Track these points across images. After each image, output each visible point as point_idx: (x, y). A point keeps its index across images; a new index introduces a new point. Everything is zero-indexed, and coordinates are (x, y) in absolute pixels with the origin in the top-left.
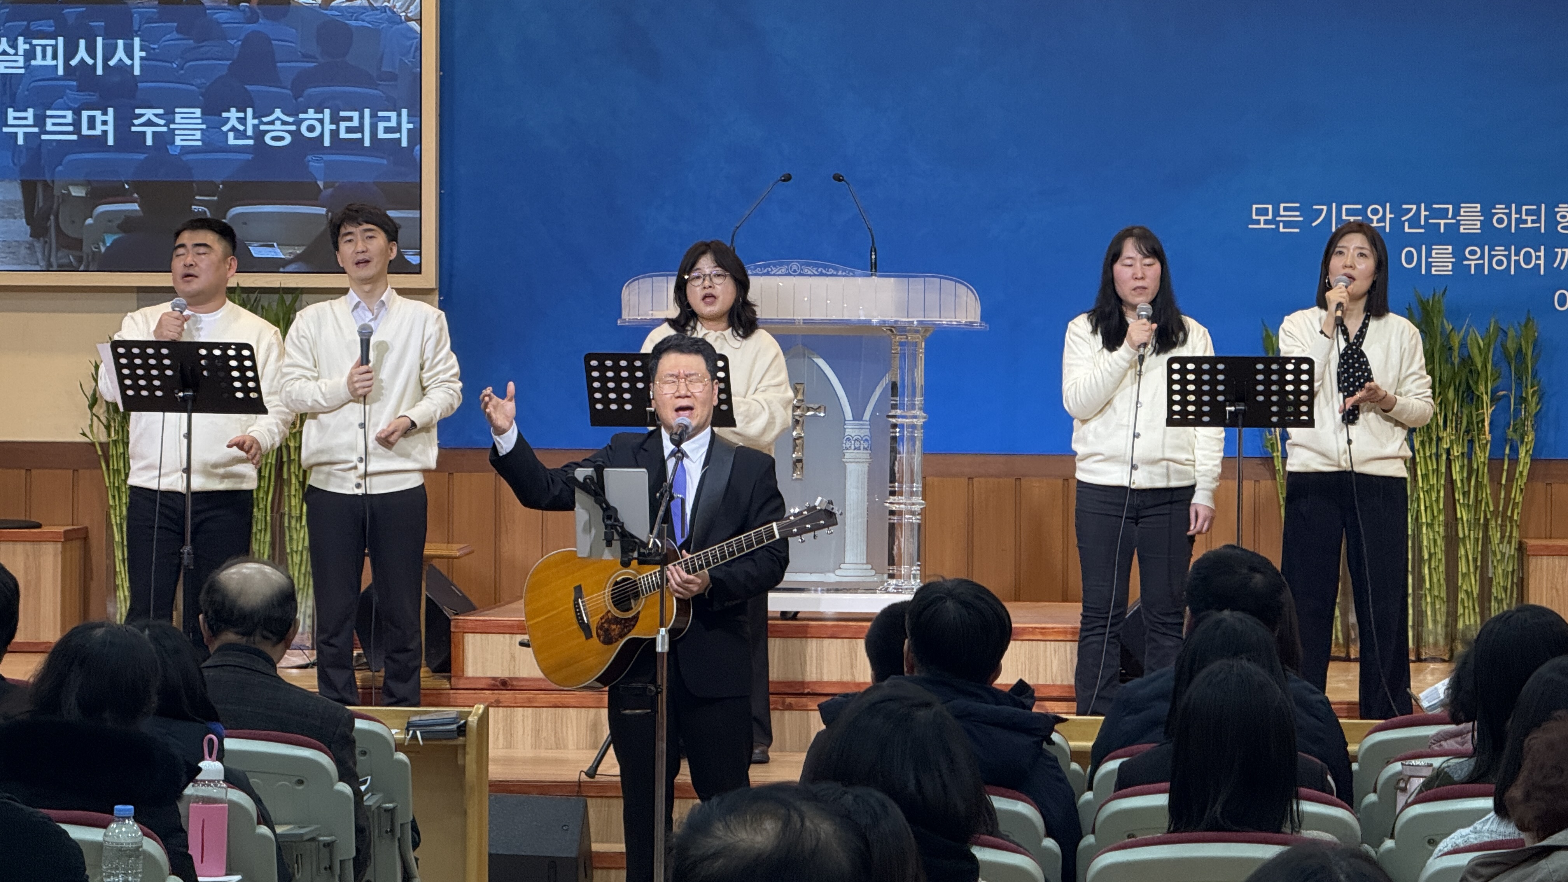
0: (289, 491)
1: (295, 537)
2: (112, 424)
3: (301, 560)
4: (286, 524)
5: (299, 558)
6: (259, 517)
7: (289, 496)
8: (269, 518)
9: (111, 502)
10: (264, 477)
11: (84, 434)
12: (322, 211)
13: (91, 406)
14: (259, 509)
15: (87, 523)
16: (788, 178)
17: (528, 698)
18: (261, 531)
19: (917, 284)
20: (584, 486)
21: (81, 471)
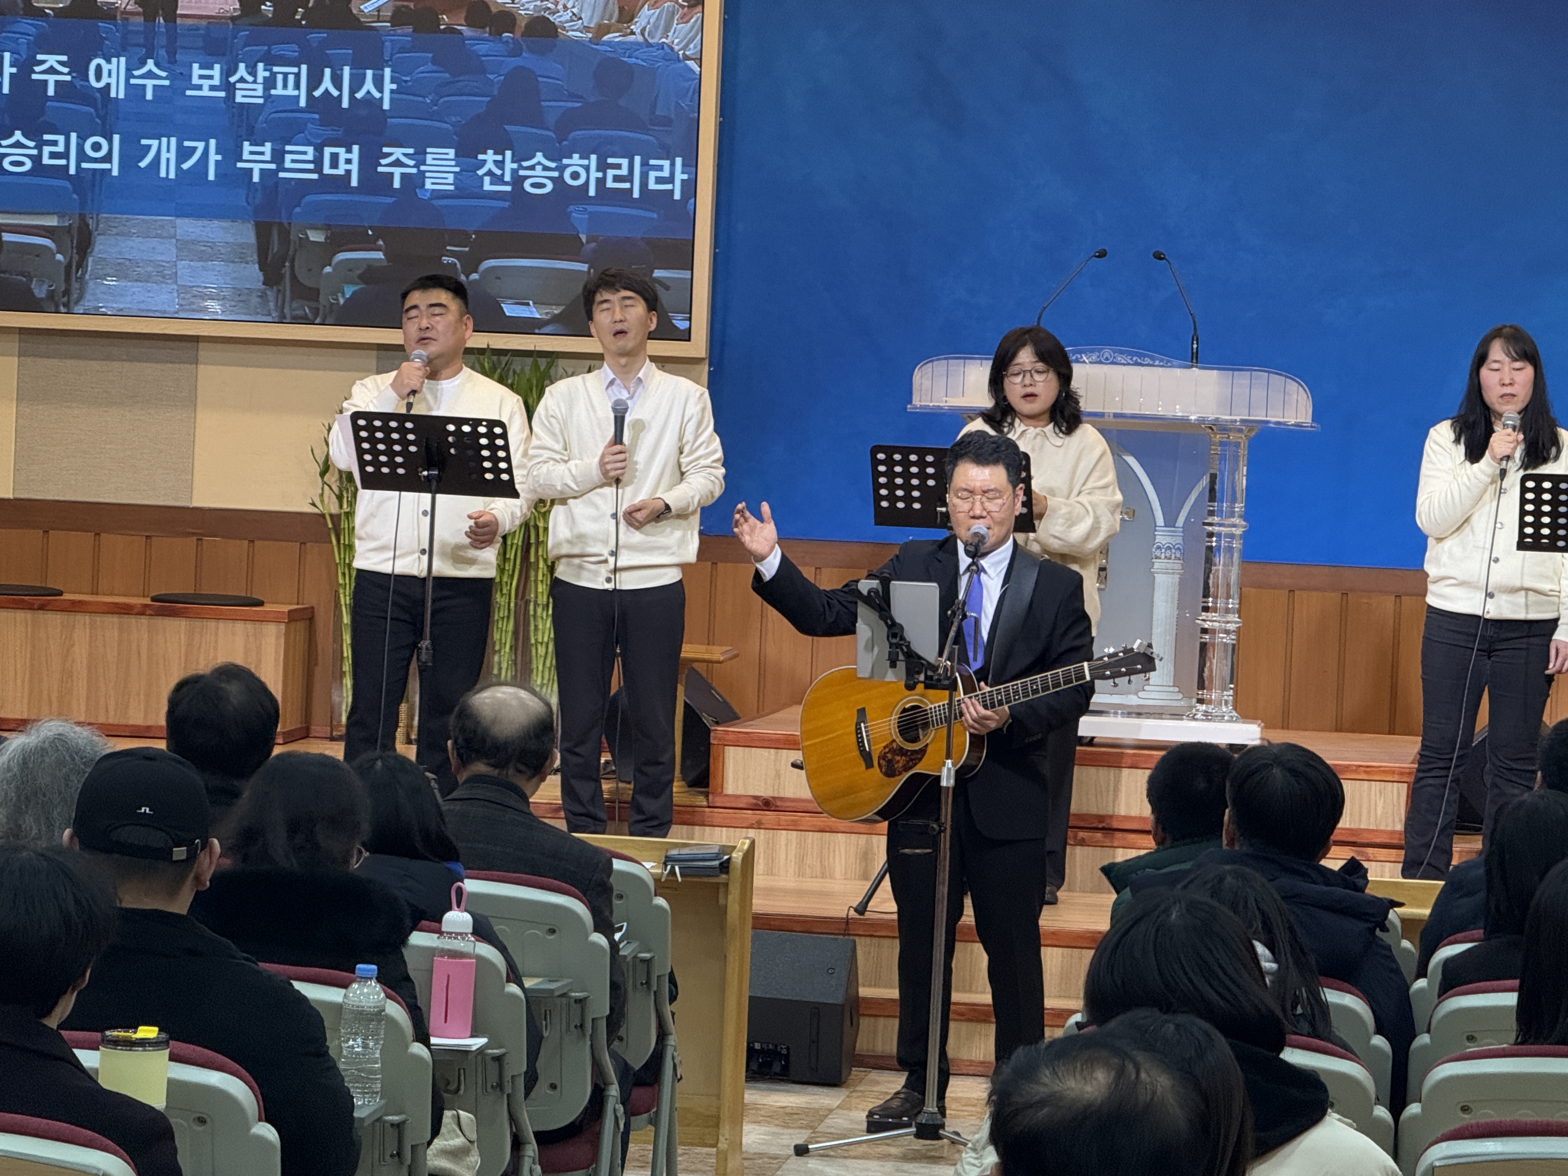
0: (536, 576)
1: (540, 627)
2: (345, 494)
3: (547, 653)
4: (532, 613)
5: (544, 651)
6: (503, 603)
7: (536, 581)
8: (512, 605)
9: (341, 581)
10: (509, 559)
11: (313, 504)
12: (584, 267)
13: (323, 474)
14: (502, 595)
15: (314, 603)
16: (1102, 254)
17: (793, 821)
18: (503, 618)
19: (1243, 379)
20: (868, 600)
21: (308, 544)
